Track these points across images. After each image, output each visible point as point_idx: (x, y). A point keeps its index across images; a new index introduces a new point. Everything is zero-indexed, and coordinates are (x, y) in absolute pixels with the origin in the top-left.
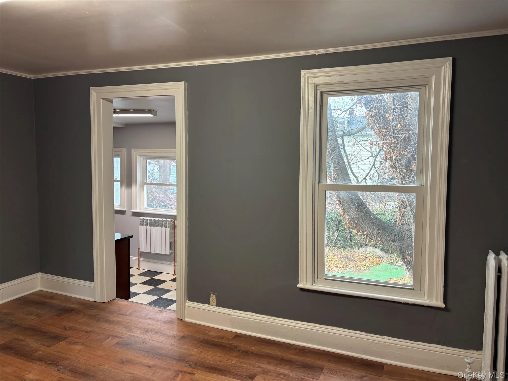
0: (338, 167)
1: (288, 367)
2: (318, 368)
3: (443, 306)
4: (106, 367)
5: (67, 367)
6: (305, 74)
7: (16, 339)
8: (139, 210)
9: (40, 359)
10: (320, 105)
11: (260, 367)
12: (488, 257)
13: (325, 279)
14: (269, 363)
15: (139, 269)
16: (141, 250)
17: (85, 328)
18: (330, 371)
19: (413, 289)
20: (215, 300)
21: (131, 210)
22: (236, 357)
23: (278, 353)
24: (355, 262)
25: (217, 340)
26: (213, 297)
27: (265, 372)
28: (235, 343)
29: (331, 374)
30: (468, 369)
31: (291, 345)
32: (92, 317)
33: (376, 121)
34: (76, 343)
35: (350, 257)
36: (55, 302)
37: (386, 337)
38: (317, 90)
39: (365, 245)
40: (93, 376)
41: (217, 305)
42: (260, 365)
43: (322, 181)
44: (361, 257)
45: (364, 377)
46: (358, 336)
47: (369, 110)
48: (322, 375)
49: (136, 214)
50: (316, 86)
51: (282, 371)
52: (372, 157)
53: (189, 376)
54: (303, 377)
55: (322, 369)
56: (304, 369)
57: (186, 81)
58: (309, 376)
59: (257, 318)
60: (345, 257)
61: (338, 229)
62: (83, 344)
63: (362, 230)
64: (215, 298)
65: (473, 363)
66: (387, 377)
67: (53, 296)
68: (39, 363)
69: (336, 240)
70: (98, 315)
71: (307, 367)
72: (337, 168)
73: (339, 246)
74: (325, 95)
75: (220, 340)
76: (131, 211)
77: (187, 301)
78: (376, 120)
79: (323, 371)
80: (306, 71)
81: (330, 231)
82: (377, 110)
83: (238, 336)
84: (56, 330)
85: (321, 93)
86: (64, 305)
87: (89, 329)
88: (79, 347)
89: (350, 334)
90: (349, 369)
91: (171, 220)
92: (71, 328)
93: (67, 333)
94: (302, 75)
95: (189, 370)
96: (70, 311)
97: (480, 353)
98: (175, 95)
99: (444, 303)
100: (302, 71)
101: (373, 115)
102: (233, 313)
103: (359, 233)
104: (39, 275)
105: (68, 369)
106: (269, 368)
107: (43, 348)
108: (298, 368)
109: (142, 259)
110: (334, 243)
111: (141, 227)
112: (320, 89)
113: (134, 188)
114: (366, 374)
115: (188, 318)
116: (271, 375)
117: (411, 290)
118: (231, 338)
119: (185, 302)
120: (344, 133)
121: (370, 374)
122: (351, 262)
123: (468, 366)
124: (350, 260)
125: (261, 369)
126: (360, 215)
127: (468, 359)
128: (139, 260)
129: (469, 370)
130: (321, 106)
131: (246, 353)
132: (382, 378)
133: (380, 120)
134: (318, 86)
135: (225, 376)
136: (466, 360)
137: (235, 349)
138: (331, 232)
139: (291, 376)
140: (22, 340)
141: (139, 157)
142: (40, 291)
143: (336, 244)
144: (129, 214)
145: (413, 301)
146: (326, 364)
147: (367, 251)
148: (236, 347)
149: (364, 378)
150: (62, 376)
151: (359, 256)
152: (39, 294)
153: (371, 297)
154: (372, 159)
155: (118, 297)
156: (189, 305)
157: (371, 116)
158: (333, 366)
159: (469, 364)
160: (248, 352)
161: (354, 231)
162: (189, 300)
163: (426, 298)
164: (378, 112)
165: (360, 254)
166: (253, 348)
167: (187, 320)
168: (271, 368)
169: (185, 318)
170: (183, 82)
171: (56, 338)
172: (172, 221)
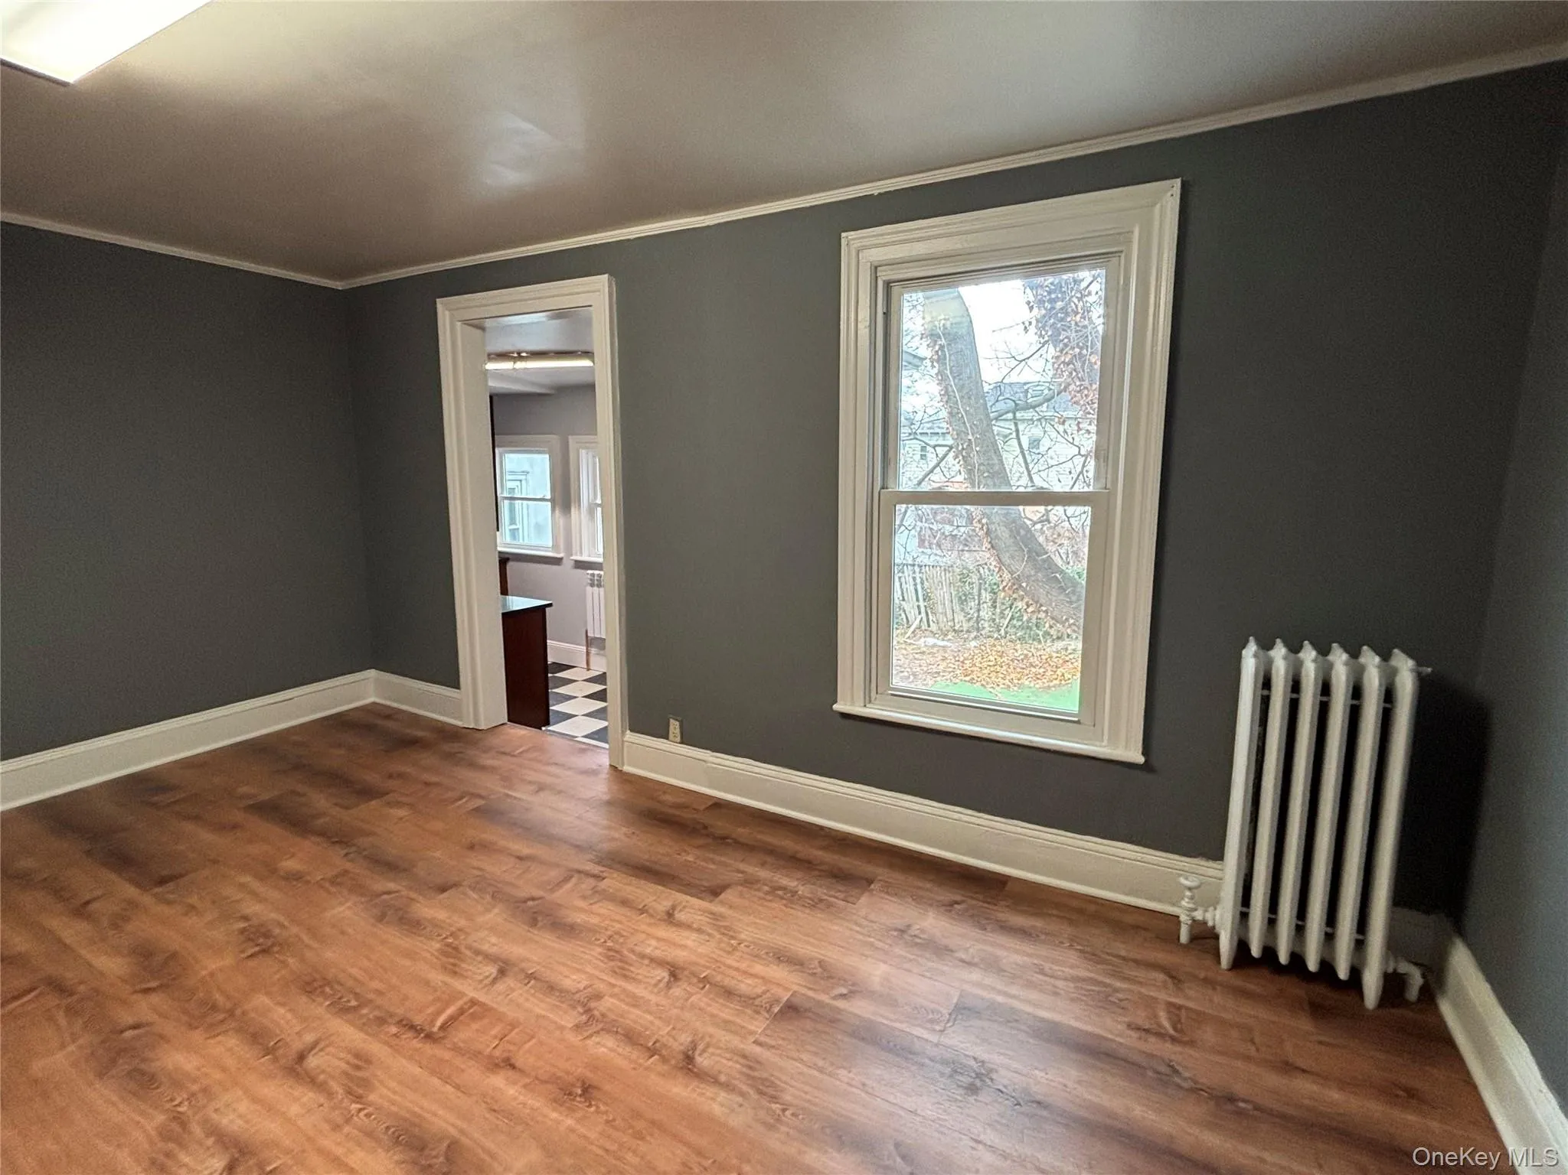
0: (988, 472)
1: (800, 875)
2: (862, 878)
3: (1141, 760)
4: (438, 854)
5: (365, 850)
6: (850, 240)
7: (293, 792)
8: (585, 558)
9: (322, 833)
10: (884, 313)
11: (739, 871)
12: (1244, 652)
13: (892, 695)
14: (763, 864)
15: (588, 669)
16: (590, 634)
17: (427, 777)
18: (889, 889)
19: (1078, 722)
20: (678, 731)
21: (572, 556)
22: (699, 847)
23: (786, 843)
24: (1042, 670)
25: (671, 811)
26: (674, 726)
27: (750, 882)
28: (706, 819)
29: (887, 893)
30: (1187, 900)
31: (822, 828)
32: (450, 756)
33: (1074, 374)
34: (399, 804)
35: (1031, 660)
36: (390, 724)
37: (1016, 822)
38: (877, 277)
39: (1065, 636)
40: (405, 870)
41: (682, 742)
42: (742, 866)
43: (890, 483)
44: (1056, 660)
45: (957, 903)
46: (956, 816)
47: (1061, 351)
48: (867, 894)
49: (580, 565)
50: (875, 269)
51: (785, 881)
52: (1079, 457)
53: (592, 882)
54: (826, 897)
55: (870, 882)
56: (834, 881)
57: (611, 274)
58: (837, 894)
59: (757, 770)
60: (1022, 660)
61: (1012, 604)
62: (411, 806)
63: (1037, 602)
64: (678, 727)
65: (1197, 888)
66: (1008, 906)
67: (390, 714)
68: (318, 839)
69: (1007, 627)
70: (461, 753)
71: (840, 876)
72: (986, 475)
73: (1013, 637)
74: (896, 289)
75: (677, 813)
76: (572, 558)
77: (628, 732)
78: (1075, 370)
79: (872, 886)
80: (852, 234)
81: (995, 607)
82: (1077, 350)
83: (718, 805)
84: (372, 778)
85: (888, 285)
86: (408, 731)
87: (434, 779)
88: (402, 812)
89: (941, 812)
90: (928, 885)
92: (401, 776)
93: (391, 784)
94: (843, 242)
95: (596, 869)
96: (412, 743)
97: (1219, 867)
98: (590, 306)
99: (1143, 754)
100: (844, 235)
101: (1067, 360)
102: (711, 759)
103: (1030, 609)
104: (372, 673)
105: (365, 853)
106: (759, 874)
107: (335, 811)
108: (820, 876)
109: (593, 650)
110: (1002, 632)
111: (589, 589)
112: (884, 275)
113: (575, 514)
114: (964, 898)
115: (629, 765)
116: (758, 890)
117: (1075, 725)
118: (702, 807)
119: (623, 733)
120: (1016, 405)
121: (972, 898)
122: (1033, 670)
123: (1188, 893)
124: (1031, 665)
125: (740, 875)
126: (1033, 573)
127: (1187, 879)
128: (588, 653)
129: (1188, 903)
130: (887, 315)
131: (723, 841)
132: (995, 908)
133: (1083, 371)
134: (879, 268)
135: (664, 886)
136: (1182, 880)
137: (703, 832)
138: (998, 610)
139: (800, 893)
140: (304, 795)
141: (583, 452)
142: (374, 703)
143: (1006, 633)
144: (568, 564)
145: (1072, 748)
146: (881, 872)
147: (1069, 648)
148: (705, 827)
149: (956, 906)
150: (348, 866)
151: (1051, 657)
152: (372, 710)
153: (984, 736)
154: (1079, 460)
155: (509, 720)
156: (630, 740)
157: (1063, 362)
158: (897, 877)
159: (1190, 889)
160: (727, 838)
161: (1020, 605)
162: (631, 731)
163: (1105, 743)
164: (1080, 353)
165: (1055, 655)
166: (740, 830)
167: (627, 768)
168: (764, 874)
169: (623, 765)
170: (606, 276)
171: (368, 793)
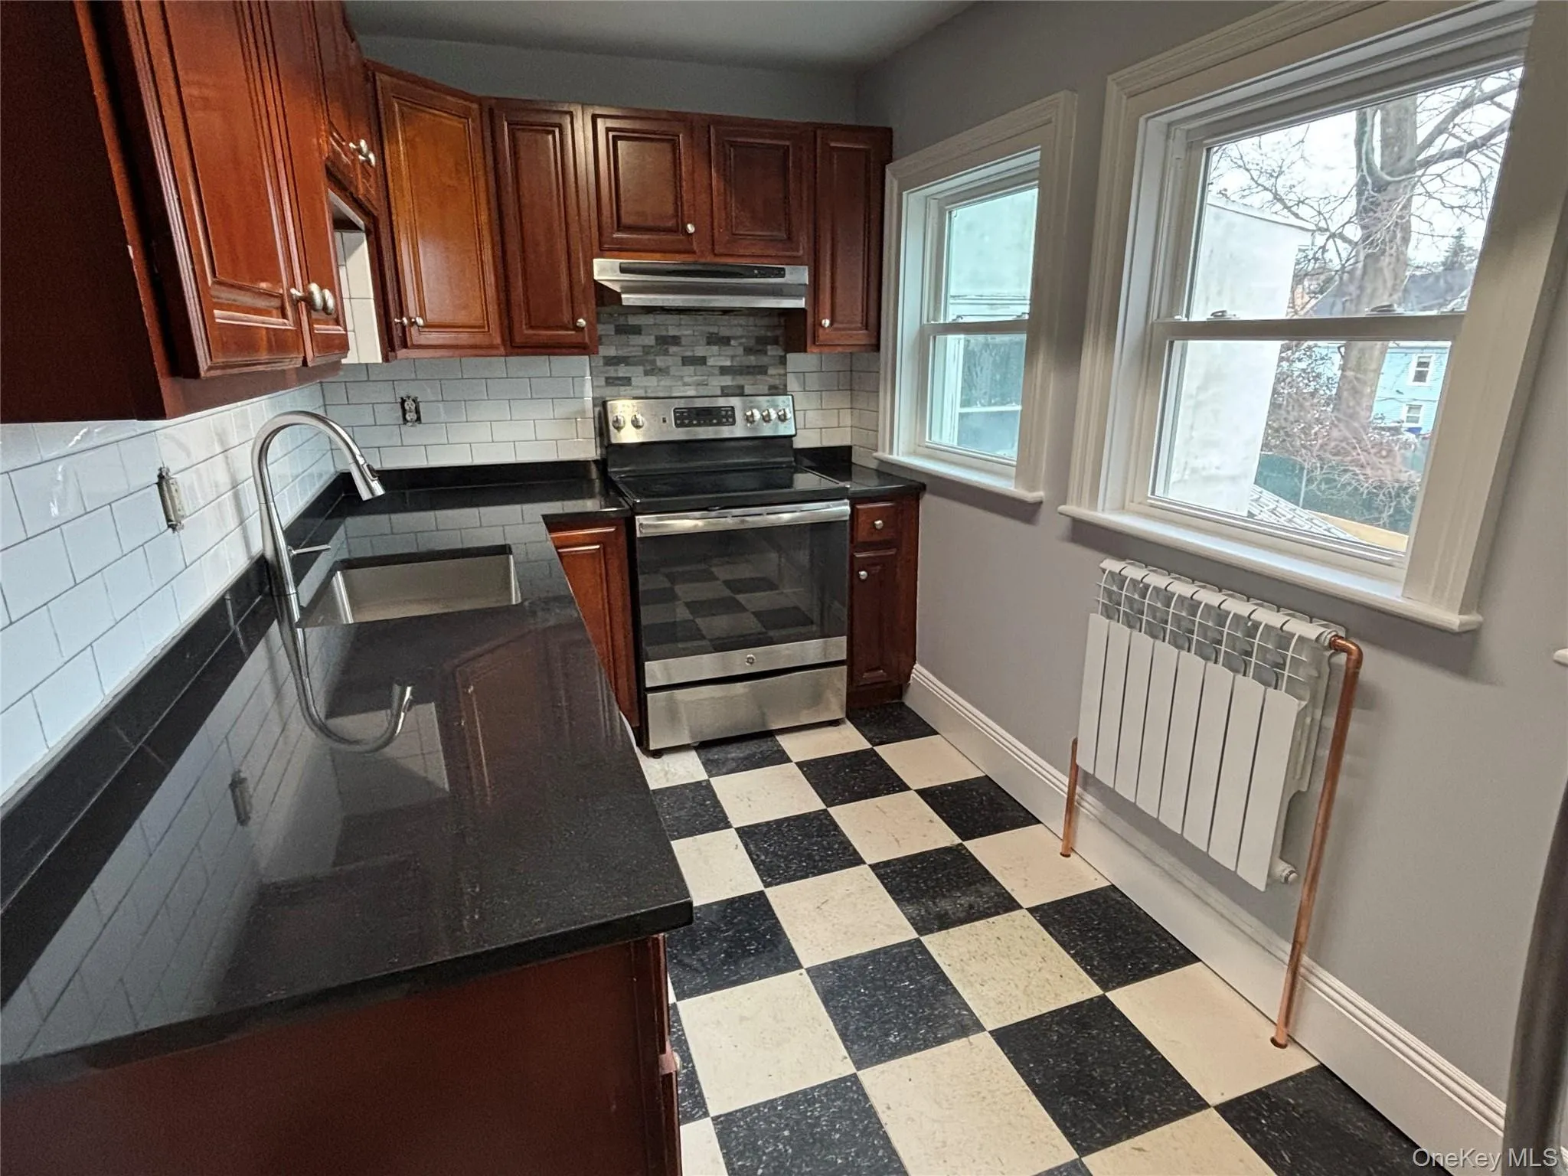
8: (1103, 513)
21: (1065, 503)
76: (1062, 508)
91: (1328, 634)
113: (1093, 364)
172: (1333, 645)
